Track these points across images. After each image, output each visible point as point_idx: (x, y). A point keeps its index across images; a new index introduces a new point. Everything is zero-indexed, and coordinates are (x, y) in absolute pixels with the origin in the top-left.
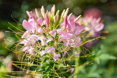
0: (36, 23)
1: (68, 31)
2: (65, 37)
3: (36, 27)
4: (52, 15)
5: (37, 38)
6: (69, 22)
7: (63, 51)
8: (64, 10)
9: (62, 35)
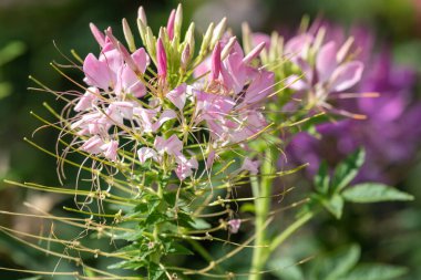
0: (128, 65)
1: (222, 92)
2: (215, 109)
5: (131, 110)
8: (212, 24)
9: (205, 101)
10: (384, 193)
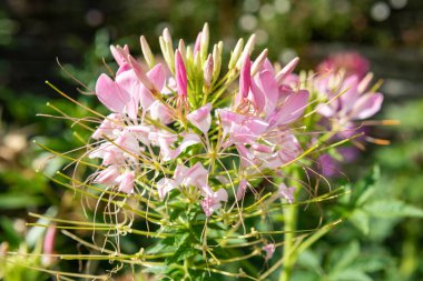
0: (142, 86)
1: (252, 111)
2: (244, 131)
3: (141, 97)
4: (199, 58)
5: (146, 135)
6: (256, 80)
7: (236, 182)
8: (241, 40)
9: (233, 124)
10: (401, 208)
